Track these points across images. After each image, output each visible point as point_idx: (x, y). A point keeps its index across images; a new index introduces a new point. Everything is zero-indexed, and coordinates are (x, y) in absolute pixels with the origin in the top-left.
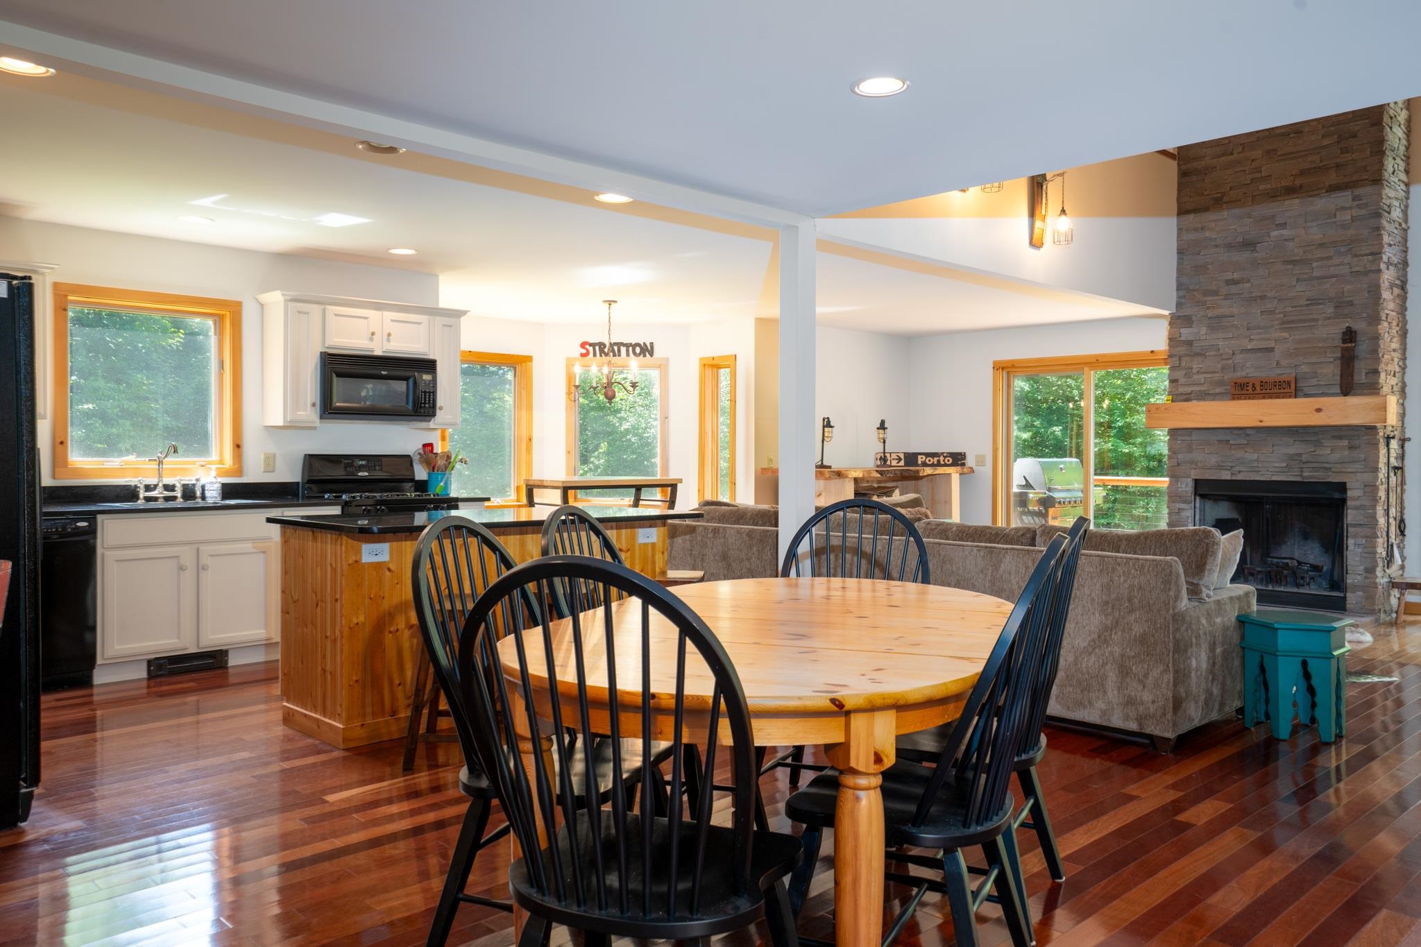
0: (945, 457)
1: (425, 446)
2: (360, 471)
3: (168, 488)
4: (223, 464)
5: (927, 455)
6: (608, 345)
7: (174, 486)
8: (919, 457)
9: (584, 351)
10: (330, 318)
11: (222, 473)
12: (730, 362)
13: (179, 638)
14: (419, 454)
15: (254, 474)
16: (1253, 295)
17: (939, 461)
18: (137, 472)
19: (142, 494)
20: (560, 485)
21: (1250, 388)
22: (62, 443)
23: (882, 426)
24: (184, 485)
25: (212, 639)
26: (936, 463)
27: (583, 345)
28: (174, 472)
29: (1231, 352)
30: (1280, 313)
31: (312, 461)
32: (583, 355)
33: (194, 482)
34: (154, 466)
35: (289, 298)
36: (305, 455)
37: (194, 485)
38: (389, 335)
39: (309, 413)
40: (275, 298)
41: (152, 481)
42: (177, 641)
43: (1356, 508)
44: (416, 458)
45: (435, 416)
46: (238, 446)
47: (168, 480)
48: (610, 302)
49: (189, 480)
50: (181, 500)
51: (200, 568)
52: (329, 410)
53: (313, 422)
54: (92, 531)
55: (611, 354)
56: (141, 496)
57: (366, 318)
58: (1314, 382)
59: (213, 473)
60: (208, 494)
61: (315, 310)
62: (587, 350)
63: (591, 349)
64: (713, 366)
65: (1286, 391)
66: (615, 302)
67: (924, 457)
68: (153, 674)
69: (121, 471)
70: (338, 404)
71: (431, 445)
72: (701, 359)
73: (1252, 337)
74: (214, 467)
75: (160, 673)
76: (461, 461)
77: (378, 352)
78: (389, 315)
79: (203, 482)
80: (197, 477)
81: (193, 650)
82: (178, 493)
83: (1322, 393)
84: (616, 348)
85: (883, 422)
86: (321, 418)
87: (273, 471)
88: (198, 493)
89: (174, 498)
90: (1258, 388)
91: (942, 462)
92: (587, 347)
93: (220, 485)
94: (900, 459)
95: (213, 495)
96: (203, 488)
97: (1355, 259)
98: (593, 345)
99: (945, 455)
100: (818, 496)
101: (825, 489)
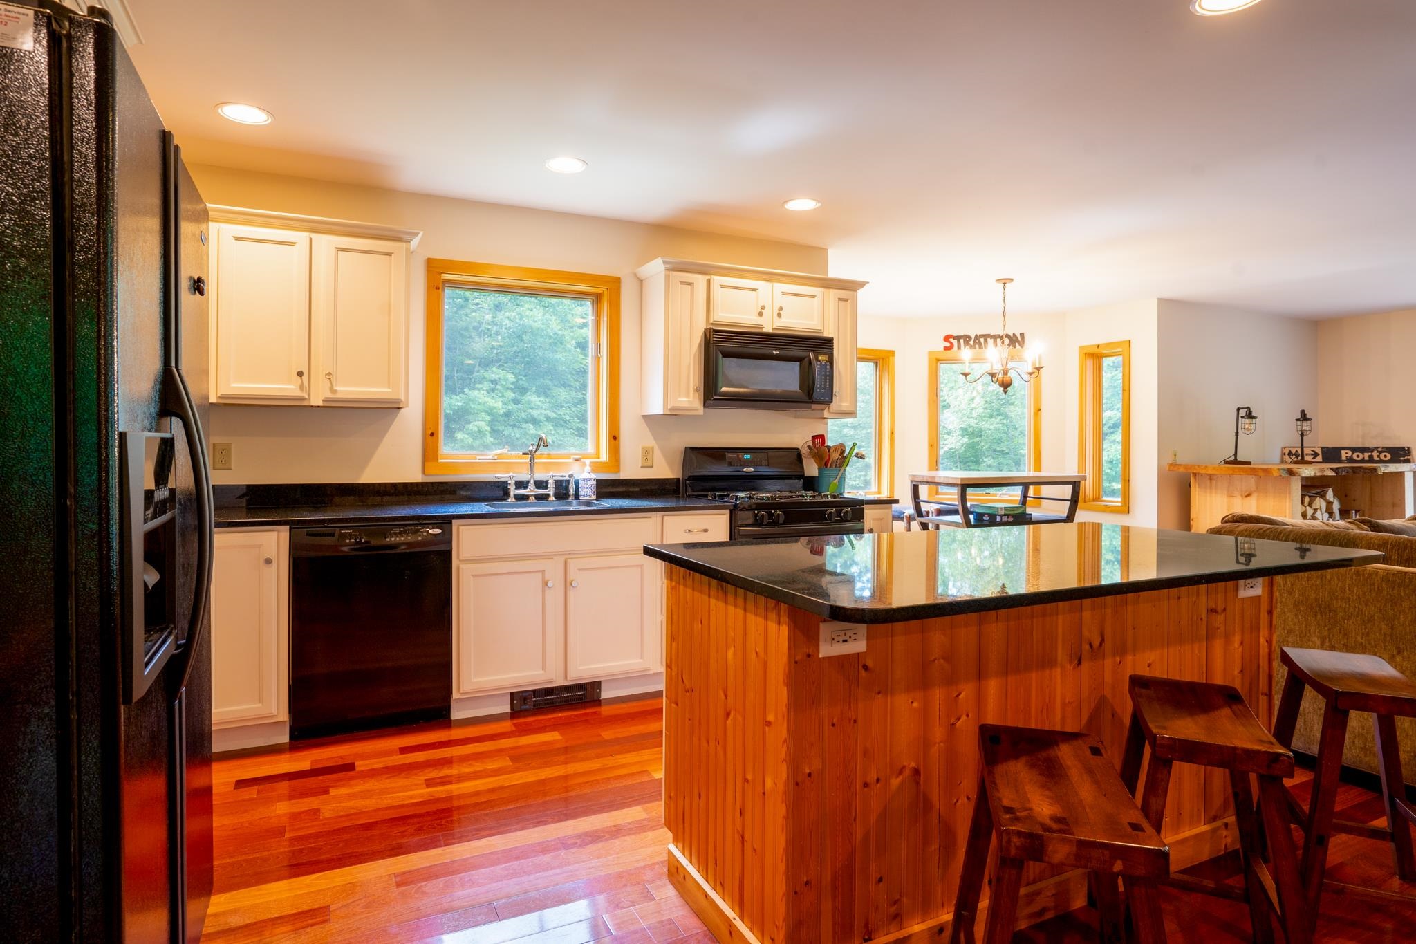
0: (1380, 452)
1: (814, 438)
2: (745, 467)
3: (541, 484)
4: (599, 458)
5: (1354, 450)
6: (973, 337)
7: (547, 482)
8: (1343, 452)
9: (948, 345)
10: (717, 292)
11: (596, 467)
12: (1124, 349)
13: (544, 668)
14: (809, 447)
15: (631, 470)
17: (1371, 457)
18: (509, 466)
19: (513, 491)
20: (959, 482)
22: (432, 434)
23: (1304, 417)
24: (556, 482)
25: (581, 672)
26: (1367, 458)
27: (947, 339)
28: (547, 466)
31: (694, 454)
32: (946, 348)
33: (568, 478)
34: (527, 460)
35: (669, 266)
36: (686, 448)
37: (568, 482)
38: (781, 309)
39: (691, 399)
40: (655, 268)
41: (523, 476)
42: (543, 672)
44: (805, 451)
45: (832, 402)
46: (615, 438)
47: (539, 476)
48: (1005, 282)
49: (562, 475)
50: (554, 499)
51: (567, 584)
52: (711, 394)
53: (696, 410)
54: (447, 538)
55: (977, 346)
56: (512, 494)
57: (755, 290)
59: (588, 468)
60: (582, 492)
61: (700, 280)
62: (952, 344)
63: (955, 342)
64: (1092, 355)
66: (1012, 280)
67: (1350, 453)
68: (517, 709)
69: (493, 465)
70: (724, 389)
71: (822, 437)
72: (1081, 348)
74: (588, 461)
75: (524, 707)
76: (857, 456)
77: (768, 329)
78: (781, 287)
79: (577, 477)
80: (570, 473)
81: (561, 682)
82: (551, 491)
84: (982, 340)
85: (1303, 412)
86: (705, 405)
87: (652, 467)
88: (572, 492)
89: (546, 497)
91: (1376, 458)
92: (951, 340)
93: (595, 482)
94: (1316, 455)
95: (588, 493)
96: (577, 484)
98: (958, 338)
99: (1380, 450)
100: (1246, 496)
101: (1257, 488)
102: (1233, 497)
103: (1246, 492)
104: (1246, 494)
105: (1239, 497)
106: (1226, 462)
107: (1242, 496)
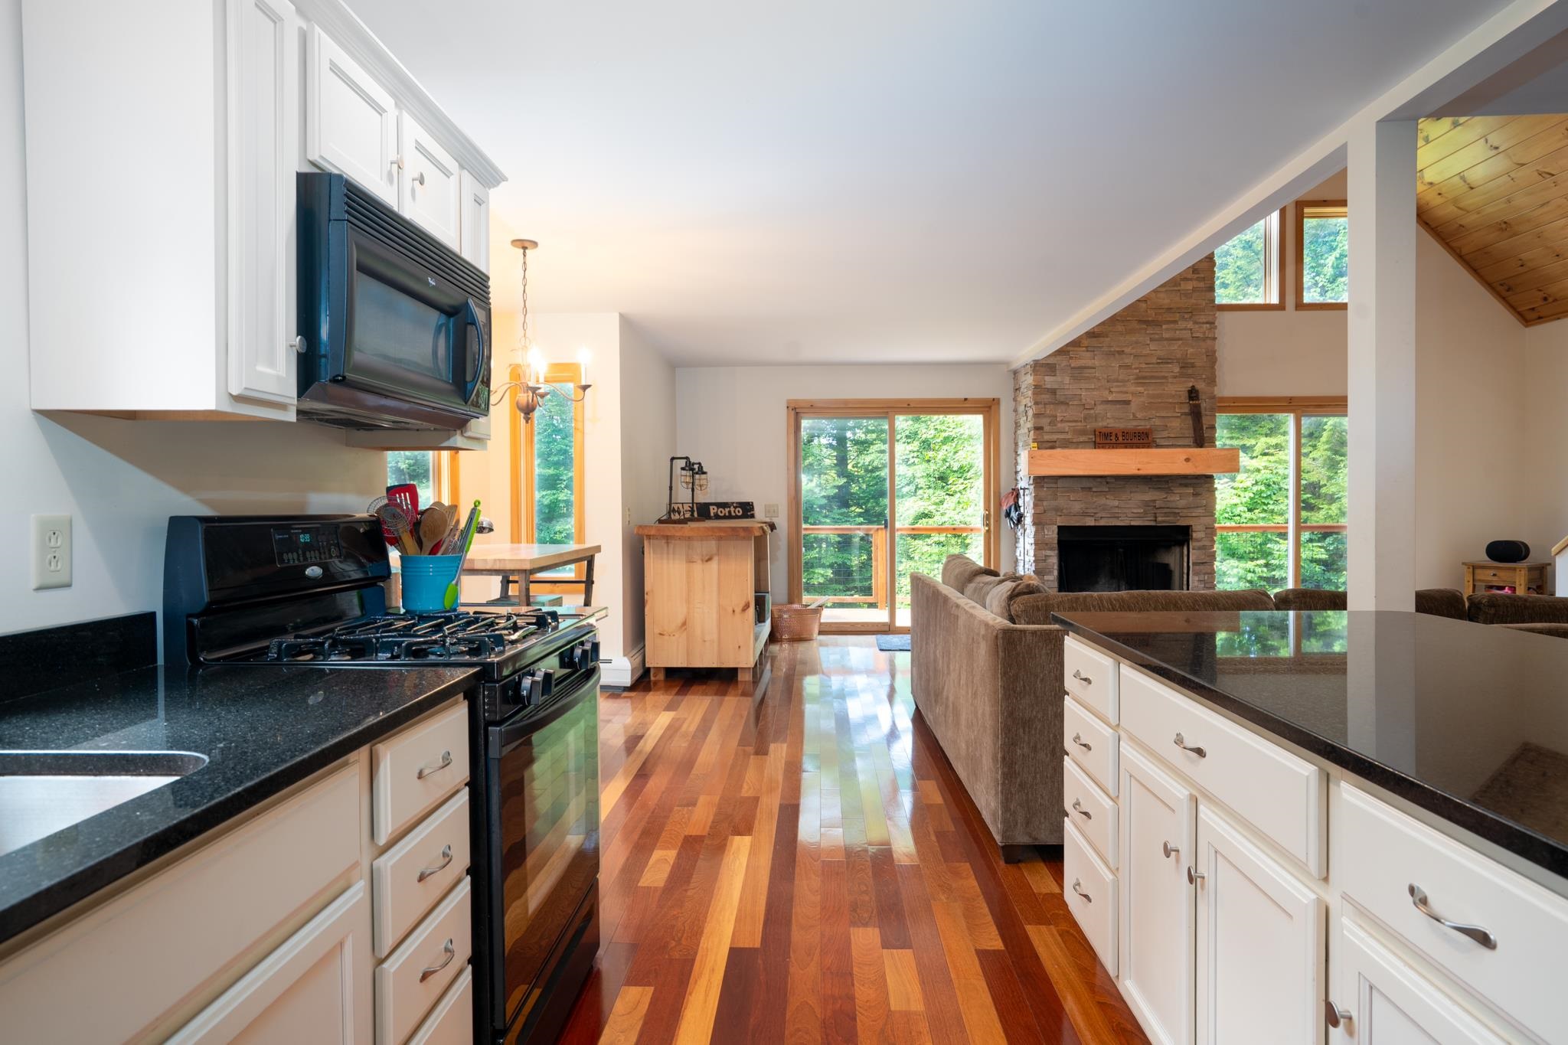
0: (735, 508)
2: (307, 563)
5: (719, 505)
8: (711, 507)
12: (574, 373)
16: (1112, 350)
17: (730, 512)
21: (1113, 438)
26: (727, 514)
29: (1093, 403)
30: (1136, 369)
39: (281, 372)
43: (1200, 548)
57: (381, 110)
58: (1165, 434)
61: (292, 21)
65: (1145, 441)
67: (716, 508)
73: (1112, 389)
83: (1172, 445)
86: (301, 396)
87: (69, 585)
90: (1120, 438)
91: (733, 514)
97: (1197, 326)
99: (735, 505)
100: (707, 561)
101: (718, 550)
102: (693, 562)
103: (707, 555)
104: (707, 558)
105: (699, 562)
106: (660, 521)
107: (702, 560)
